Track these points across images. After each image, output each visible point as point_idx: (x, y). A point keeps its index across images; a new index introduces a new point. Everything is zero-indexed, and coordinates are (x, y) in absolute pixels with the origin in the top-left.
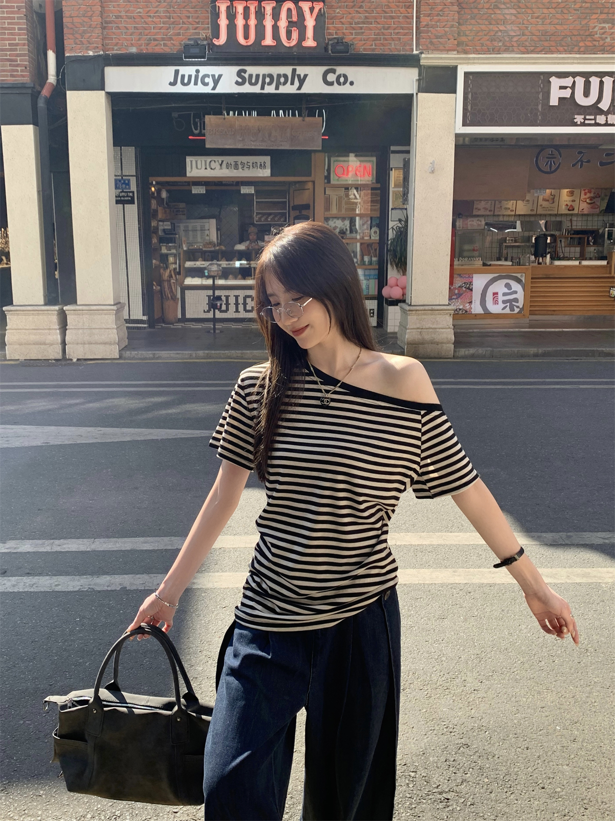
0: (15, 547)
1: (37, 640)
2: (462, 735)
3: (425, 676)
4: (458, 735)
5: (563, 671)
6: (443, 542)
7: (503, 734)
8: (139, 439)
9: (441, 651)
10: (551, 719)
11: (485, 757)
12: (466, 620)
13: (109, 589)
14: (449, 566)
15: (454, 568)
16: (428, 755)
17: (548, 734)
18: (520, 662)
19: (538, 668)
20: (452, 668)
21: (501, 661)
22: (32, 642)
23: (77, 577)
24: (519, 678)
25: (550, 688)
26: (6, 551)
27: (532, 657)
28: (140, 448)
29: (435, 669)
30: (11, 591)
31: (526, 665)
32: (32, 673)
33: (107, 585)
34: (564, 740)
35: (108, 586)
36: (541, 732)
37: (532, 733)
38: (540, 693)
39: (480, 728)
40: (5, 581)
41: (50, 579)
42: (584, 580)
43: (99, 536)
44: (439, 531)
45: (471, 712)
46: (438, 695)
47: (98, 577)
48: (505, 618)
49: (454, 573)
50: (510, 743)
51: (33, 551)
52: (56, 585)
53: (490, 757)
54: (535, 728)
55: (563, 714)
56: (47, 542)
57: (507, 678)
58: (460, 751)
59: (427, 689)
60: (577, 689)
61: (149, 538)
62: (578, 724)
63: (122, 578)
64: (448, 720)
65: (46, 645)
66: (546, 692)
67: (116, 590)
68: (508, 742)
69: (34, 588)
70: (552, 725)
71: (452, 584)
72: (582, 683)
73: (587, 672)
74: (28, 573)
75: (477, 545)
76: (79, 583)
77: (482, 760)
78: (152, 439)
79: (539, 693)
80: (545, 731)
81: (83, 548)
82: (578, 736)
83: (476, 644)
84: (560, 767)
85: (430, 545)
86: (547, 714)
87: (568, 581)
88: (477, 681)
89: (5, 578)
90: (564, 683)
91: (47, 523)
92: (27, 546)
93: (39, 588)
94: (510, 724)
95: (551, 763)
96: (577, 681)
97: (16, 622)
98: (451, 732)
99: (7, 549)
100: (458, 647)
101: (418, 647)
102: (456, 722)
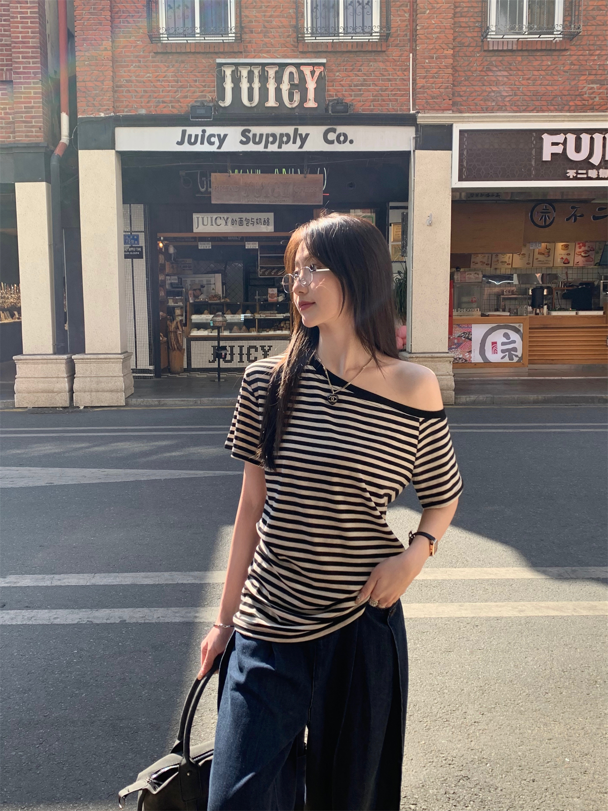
0: (15, 581)
1: (33, 671)
2: (461, 767)
3: (426, 708)
4: (458, 767)
5: (572, 703)
6: (447, 577)
7: (506, 766)
8: (142, 479)
9: (444, 683)
10: (559, 751)
11: (487, 789)
12: (472, 653)
13: (108, 622)
14: (455, 600)
15: (460, 602)
16: (427, 787)
17: (556, 766)
18: (525, 694)
19: (544, 700)
20: (453, 700)
21: (504, 693)
22: (28, 674)
23: (77, 611)
24: (524, 710)
25: (557, 720)
26: (6, 585)
27: (539, 689)
28: (143, 487)
29: (436, 701)
30: (9, 623)
31: (532, 697)
32: (27, 704)
33: (105, 618)
34: (574, 772)
35: (107, 620)
36: (548, 764)
37: (538, 765)
38: (547, 725)
39: (481, 760)
40: (4, 614)
41: (49, 613)
42: (591, 613)
43: (100, 571)
44: (443, 566)
45: (470, 744)
46: (437, 727)
47: (97, 610)
48: (512, 651)
49: (460, 607)
50: (514, 775)
51: (33, 585)
52: (55, 618)
53: (492, 790)
54: (541, 760)
55: (572, 745)
56: (47, 577)
57: (511, 710)
58: (459, 784)
59: (427, 721)
60: (587, 721)
61: (149, 573)
62: (589, 756)
63: (121, 612)
64: (446, 752)
65: (42, 677)
66: (553, 724)
67: (115, 623)
68: (512, 774)
69: (32, 621)
70: (561, 757)
71: (459, 618)
72: (592, 714)
73: (597, 704)
74: (27, 607)
75: (483, 580)
76: (78, 616)
77: (484, 792)
78: (156, 480)
79: (545, 724)
80: (553, 763)
81: (82, 582)
82: (589, 768)
83: (480, 676)
84: (570, 799)
85: (434, 580)
86: (555, 745)
87: (575, 614)
88: (478, 713)
89: (4, 611)
90: (573, 714)
91: (48, 558)
92: (27, 581)
93: (38, 621)
94: (513, 756)
95: (560, 796)
96: (587, 713)
97: (13, 654)
98: (450, 764)
99: (7, 583)
100: (462, 679)
101: (422, 679)
102: (455, 754)
